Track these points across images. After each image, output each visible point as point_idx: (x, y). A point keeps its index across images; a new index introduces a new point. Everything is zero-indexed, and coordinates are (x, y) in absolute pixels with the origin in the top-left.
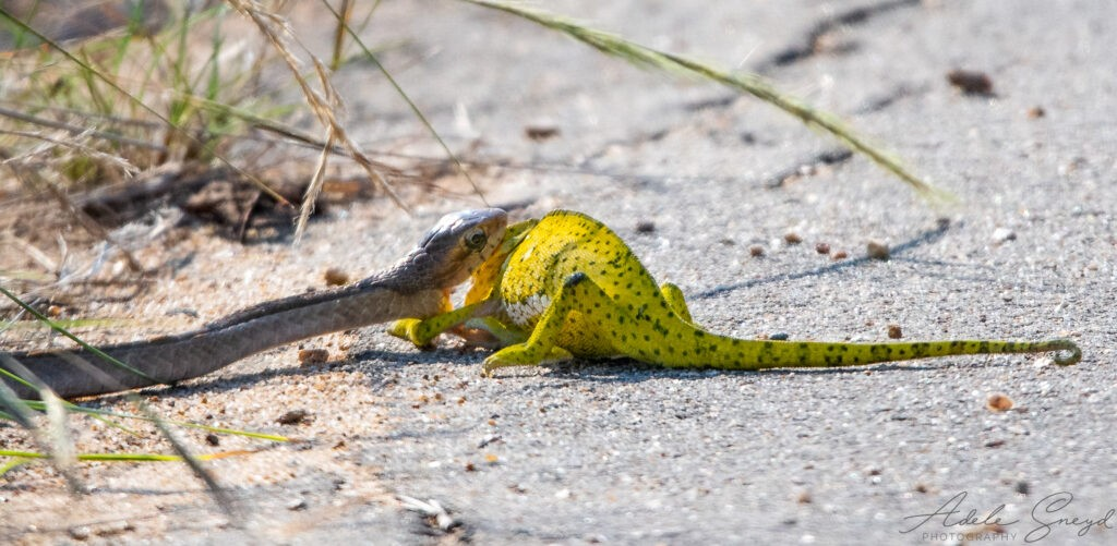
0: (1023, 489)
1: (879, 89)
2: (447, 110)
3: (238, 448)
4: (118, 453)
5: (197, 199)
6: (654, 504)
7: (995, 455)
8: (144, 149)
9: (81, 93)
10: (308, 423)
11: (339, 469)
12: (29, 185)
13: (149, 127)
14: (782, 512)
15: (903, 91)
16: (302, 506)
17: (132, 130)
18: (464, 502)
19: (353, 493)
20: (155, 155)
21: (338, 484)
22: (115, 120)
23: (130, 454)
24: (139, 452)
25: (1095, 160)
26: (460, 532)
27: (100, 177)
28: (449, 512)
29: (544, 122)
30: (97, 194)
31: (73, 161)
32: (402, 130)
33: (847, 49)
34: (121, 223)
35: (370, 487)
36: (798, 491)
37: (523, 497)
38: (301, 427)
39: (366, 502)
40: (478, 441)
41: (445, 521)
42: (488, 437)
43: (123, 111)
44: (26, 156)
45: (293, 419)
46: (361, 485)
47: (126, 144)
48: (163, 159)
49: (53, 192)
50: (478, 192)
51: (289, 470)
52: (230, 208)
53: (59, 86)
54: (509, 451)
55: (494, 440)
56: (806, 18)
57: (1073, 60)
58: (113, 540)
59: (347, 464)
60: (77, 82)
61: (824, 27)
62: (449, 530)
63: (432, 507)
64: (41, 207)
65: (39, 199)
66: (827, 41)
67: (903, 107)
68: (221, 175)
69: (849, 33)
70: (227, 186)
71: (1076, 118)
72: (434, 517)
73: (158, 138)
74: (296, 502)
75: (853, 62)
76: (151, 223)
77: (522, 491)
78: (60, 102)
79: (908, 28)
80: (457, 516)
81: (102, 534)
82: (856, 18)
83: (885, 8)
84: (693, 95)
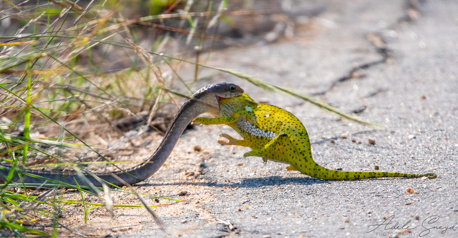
0: (417, 218)
1: (372, 90)
3: (165, 203)
4: (127, 205)
6: (299, 222)
7: (409, 207)
8: (136, 107)
9: (116, 89)
10: (188, 195)
11: (197, 210)
12: (99, 118)
13: (138, 100)
14: (340, 225)
15: (380, 90)
16: (186, 222)
17: (132, 101)
18: (238, 221)
19: (202, 218)
20: (140, 109)
21: (197, 215)
22: (126, 97)
23: (131, 205)
24: (134, 204)
25: (442, 113)
26: (236, 231)
27: (122, 115)
28: (233, 225)
29: (264, 99)
30: (121, 121)
31: (113, 110)
33: (362, 77)
34: (128, 130)
35: (207, 216)
36: (345, 219)
37: (257, 220)
38: (185, 197)
39: (206, 221)
40: (242, 202)
41: (231, 227)
42: (246, 201)
43: (129, 95)
44: (98, 108)
45: (183, 194)
46: (205, 215)
47: (130, 105)
48: (142, 110)
49: (107, 120)
51: (182, 211)
52: (163, 126)
53: (109, 87)
54: (252, 205)
55: (247, 201)
56: (349, 67)
57: (435, 81)
58: (125, 232)
59: (200, 209)
60: (115, 85)
61: (355, 70)
62: (233, 230)
63: (228, 223)
64: (102, 125)
65: (102, 123)
66: (356, 74)
67: (380, 95)
68: (161, 115)
69: (363, 72)
70: (163, 119)
71: (435, 99)
72: (228, 226)
73: (140, 104)
74: (184, 221)
75: (364, 81)
76: (138, 130)
77: (256, 218)
78: (109, 92)
79: (382, 70)
80: (235, 226)
81: (121, 230)
82: (366, 67)
83: (375, 63)
84: (313, 91)
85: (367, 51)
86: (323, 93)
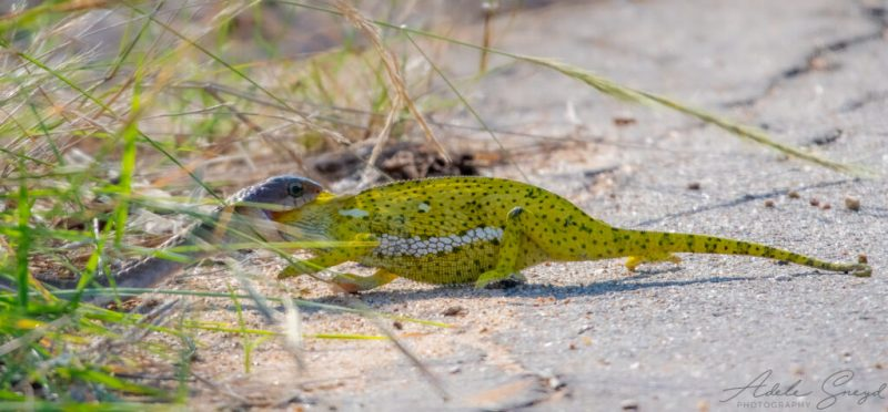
1: (855, 96)
2: (562, 105)
3: (415, 331)
4: (334, 334)
5: (390, 163)
6: (697, 374)
8: (353, 128)
9: (313, 91)
10: (463, 315)
11: (483, 346)
12: (277, 151)
13: (359, 113)
15: (871, 97)
16: (457, 371)
17: (346, 115)
18: (568, 370)
19: (493, 363)
20: (362, 132)
21: (483, 357)
22: (334, 108)
23: (342, 334)
24: (348, 333)
26: (564, 391)
27: (325, 147)
28: (558, 377)
29: (626, 114)
30: (323, 159)
31: (306, 136)
32: (531, 118)
33: (834, 68)
34: (338, 179)
35: (504, 358)
36: (795, 366)
37: (608, 368)
38: (458, 318)
39: (501, 369)
40: (578, 329)
41: (554, 383)
42: (585, 327)
43: (341, 103)
44: (275, 130)
45: (453, 313)
46: (499, 357)
47: (342, 125)
48: (367, 135)
49: (294, 157)
50: (582, 161)
51: (450, 347)
52: (412, 170)
53: (298, 85)
54: (599, 337)
55: (588, 329)
56: (805, 47)
58: (331, 392)
59: (489, 343)
60: (311, 83)
61: (818, 52)
62: (558, 389)
63: (545, 373)
64: (283, 167)
65: (284, 161)
66: (820, 62)
67: (871, 108)
68: (407, 147)
69: (835, 57)
70: (410, 154)
72: (548, 380)
73: (364, 122)
74: (454, 368)
75: (838, 77)
76: (359, 179)
77: (608, 364)
78: (299, 96)
79: (875, 54)
80: (563, 380)
81: (322, 388)
82: (841, 46)
83: (860, 40)
84: (729, 97)
85: (844, 14)
86: (750, 102)
